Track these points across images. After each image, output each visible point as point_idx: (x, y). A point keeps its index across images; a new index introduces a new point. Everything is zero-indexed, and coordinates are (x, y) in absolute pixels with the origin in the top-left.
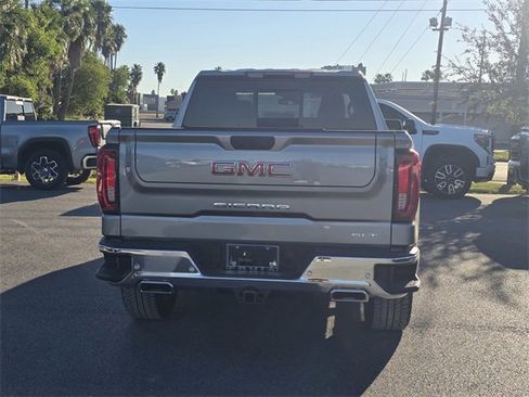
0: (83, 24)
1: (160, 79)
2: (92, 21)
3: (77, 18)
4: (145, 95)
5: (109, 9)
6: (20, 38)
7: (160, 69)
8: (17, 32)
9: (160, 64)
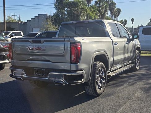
0: (105, 9)
1: (133, 23)
2: (108, 8)
3: (103, 8)
4: (129, 28)
5: (115, 4)
6: (84, 15)
7: (133, 20)
8: (83, 13)
9: (132, 19)
